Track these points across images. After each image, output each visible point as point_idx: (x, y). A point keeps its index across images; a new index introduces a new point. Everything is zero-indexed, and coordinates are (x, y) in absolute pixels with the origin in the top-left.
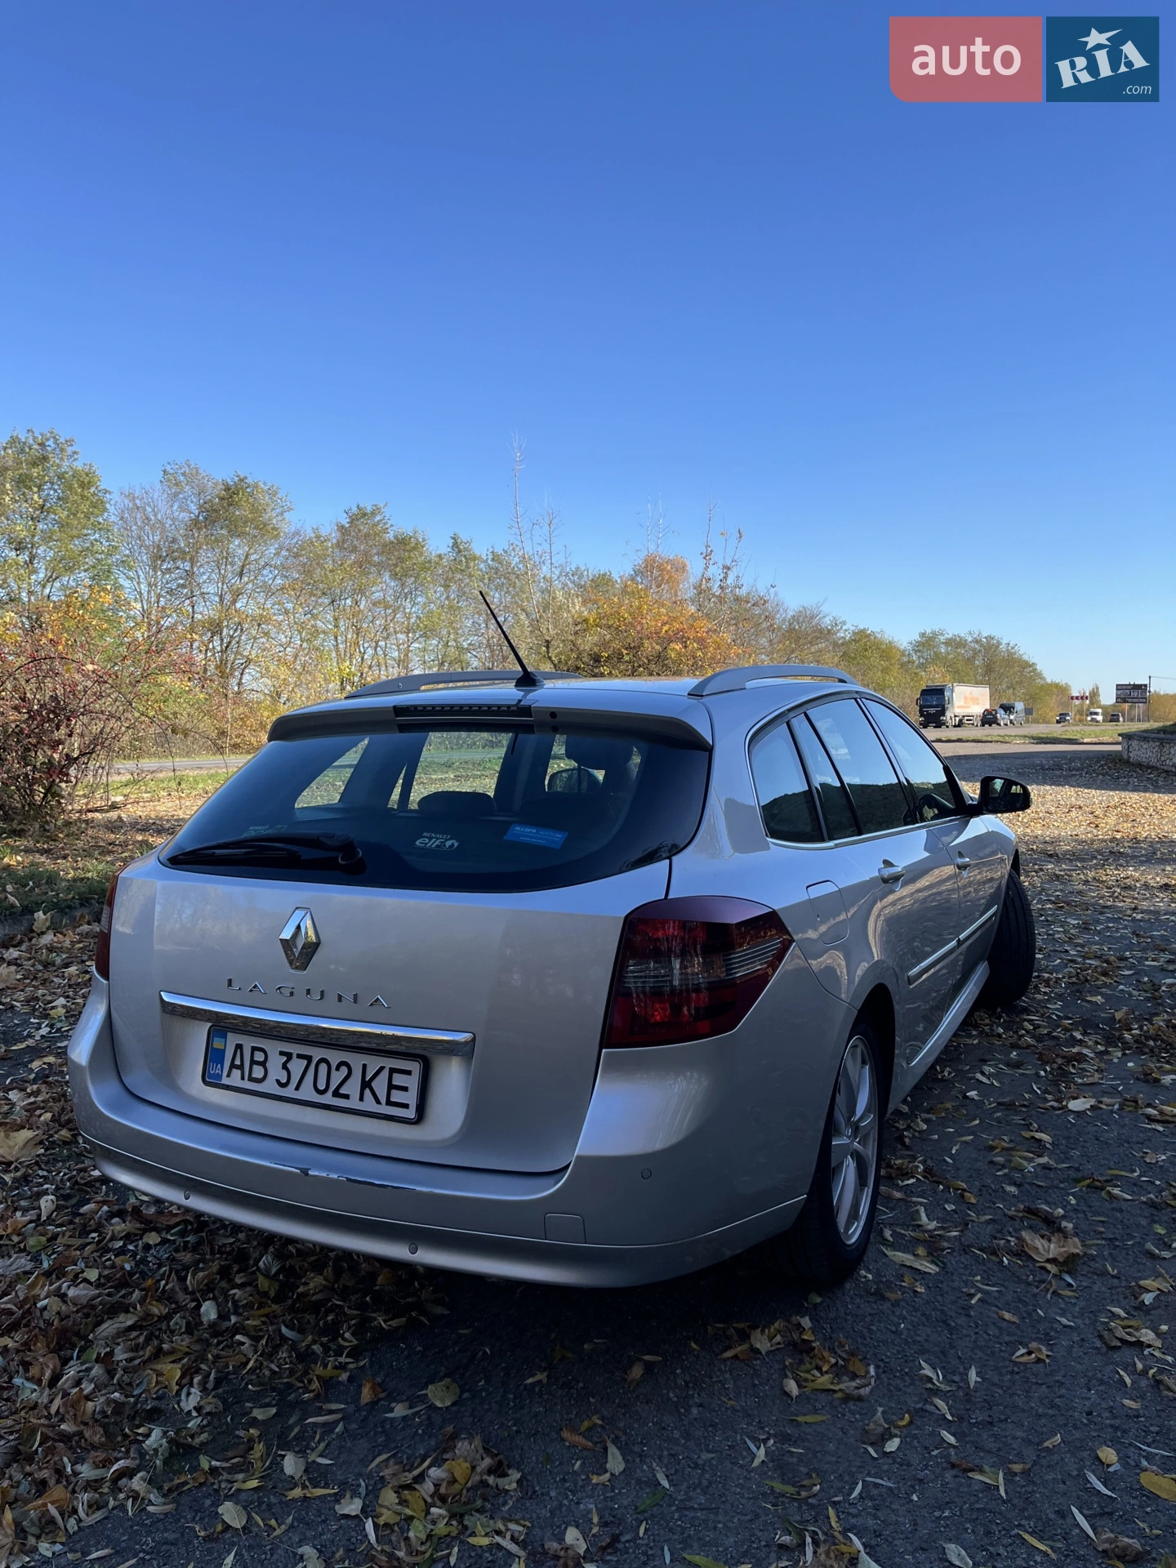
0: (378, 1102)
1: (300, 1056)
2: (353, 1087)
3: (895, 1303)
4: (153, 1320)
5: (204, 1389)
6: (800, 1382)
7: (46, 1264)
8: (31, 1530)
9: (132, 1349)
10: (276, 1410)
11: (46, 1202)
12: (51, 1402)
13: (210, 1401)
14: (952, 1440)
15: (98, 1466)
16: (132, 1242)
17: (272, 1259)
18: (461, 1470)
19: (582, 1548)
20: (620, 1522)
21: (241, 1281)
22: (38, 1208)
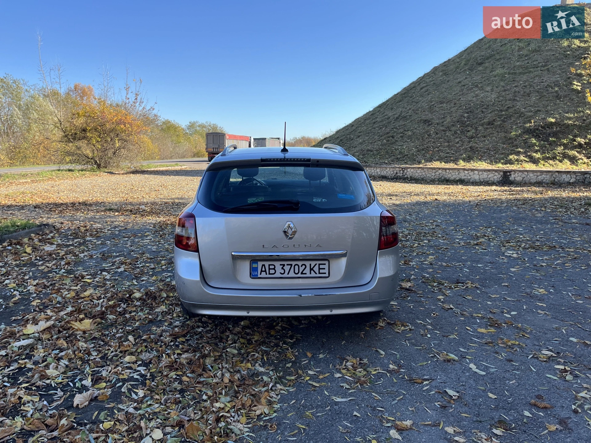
0: (316, 273)
1: (287, 265)
2: (307, 270)
3: (397, 311)
4: (217, 357)
5: (261, 366)
6: (398, 329)
7: (156, 353)
8: (268, 404)
9: (226, 363)
10: (291, 364)
11: (131, 338)
12: (222, 380)
13: (269, 367)
14: (438, 332)
15: (264, 387)
16: (176, 342)
17: (233, 335)
18: (355, 361)
19: (396, 368)
20: (396, 362)
21: (231, 343)
22: (129, 340)
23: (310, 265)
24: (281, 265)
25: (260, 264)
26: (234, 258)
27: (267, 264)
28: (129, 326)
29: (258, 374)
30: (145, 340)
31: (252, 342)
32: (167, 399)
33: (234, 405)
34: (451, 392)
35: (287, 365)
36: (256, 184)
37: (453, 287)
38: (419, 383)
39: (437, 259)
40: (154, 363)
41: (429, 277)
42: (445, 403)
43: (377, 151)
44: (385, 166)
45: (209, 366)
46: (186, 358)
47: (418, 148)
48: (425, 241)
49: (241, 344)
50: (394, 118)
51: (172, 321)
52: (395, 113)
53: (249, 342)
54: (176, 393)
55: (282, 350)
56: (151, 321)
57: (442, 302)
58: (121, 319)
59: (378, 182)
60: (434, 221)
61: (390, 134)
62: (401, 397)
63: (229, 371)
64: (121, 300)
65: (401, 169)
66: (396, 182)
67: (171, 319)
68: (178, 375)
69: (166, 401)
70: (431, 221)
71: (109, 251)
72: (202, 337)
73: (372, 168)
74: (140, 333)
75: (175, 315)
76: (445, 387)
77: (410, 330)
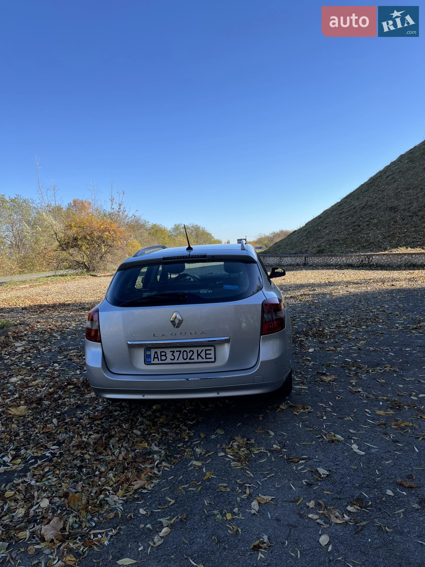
0: (203, 359)
1: (177, 351)
2: (195, 356)
3: (304, 395)
4: (122, 437)
5: (156, 446)
6: (297, 412)
7: (72, 434)
8: (148, 479)
9: (126, 443)
10: (182, 444)
11: (55, 421)
12: (118, 458)
13: (162, 447)
14: (336, 414)
15: (151, 463)
16: (92, 424)
17: (142, 418)
18: (241, 441)
19: (279, 448)
20: (282, 442)
21: (138, 425)
22: (53, 423)
23: (197, 350)
24: (171, 352)
25: (153, 351)
26: (130, 346)
27: (159, 351)
28: (58, 411)
29: (151, 453)
30: (67, 423)
31: (157, 424)
32: (64, 474)
33: (118, 480)
34: (322, 471)
35: (179, 445)
36: (190, 279)
37: (370, 371)
38: (295, 462)
39: (368, 344)
40: (67, 442)
41: (351, 362)
42: (312, 481)
43: (343, 240)
44: (350, 254)
45: (111, 446)
46: (95, 439)
47: (384, 235)
48: (363, 327)
49: (147, 425)
50: (360, 208)
51: (97, 405)
52: (361, 202)
53: (155, 424)
54: (75, 469)
55: (181, 431)
56: (78, 407)
57: (353, 386)
58: (54, 405)
59: (343, 271)
60: (381, 307)
61: (357, 223)
62: (272, 475)
63: (127, 450)
64: (60, 388)
65: (366, 257)
66: (360, 270)
67: (97, 404)
68: (82, 454)
69: (63, 475)
70: (378, 307)
71: (67, 345)
72: (115, 420)
73: (338, 258)
74: (65, 416)
75: (100, 401)
76: (319, 466)
77: (309, 412)
